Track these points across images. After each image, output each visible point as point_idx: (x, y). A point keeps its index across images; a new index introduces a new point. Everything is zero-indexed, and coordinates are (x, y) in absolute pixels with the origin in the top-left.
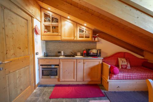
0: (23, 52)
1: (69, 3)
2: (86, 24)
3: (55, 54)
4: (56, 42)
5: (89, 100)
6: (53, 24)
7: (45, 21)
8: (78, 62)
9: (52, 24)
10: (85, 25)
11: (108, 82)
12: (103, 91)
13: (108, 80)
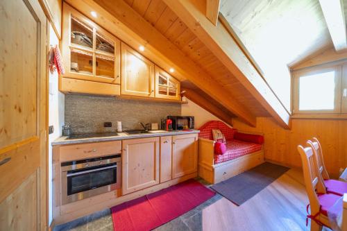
0: (26, 122)
1: (148, 21)
2: (175, 68)
3: (95, 130)
4: (100, 100)
5: (200, 209)
6: (99, 55)
7: (73, 40)
8: (162, 141)
9: (96, 54)
10: (172, 70)
11: (213, 169)
12: (208, 187)
13: (214, 166)
